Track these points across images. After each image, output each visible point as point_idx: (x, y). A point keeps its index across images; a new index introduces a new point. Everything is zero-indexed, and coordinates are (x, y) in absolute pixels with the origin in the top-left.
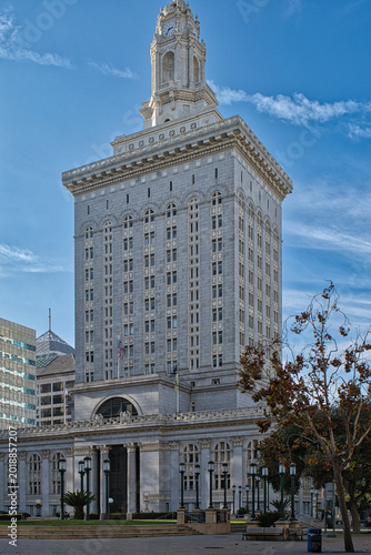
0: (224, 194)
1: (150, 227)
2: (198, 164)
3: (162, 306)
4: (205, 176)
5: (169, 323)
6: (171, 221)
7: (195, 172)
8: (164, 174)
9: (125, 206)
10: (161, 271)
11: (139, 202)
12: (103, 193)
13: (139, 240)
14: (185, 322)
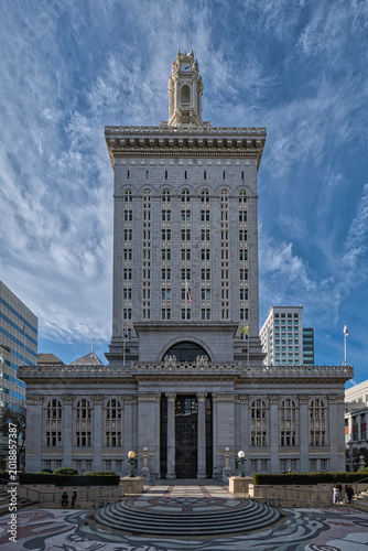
0: (249, 194)
1: (186, 206)
2: (228, 163)
3: (196, 277)
4: (234, 175)
5: (203, 294)
6: (205, 206)
7: (226, 169)
8: (200, 163)
9: (164, 181)
10: (197, 247)
11: (177, 182)
12: (143, 162)
13: (176, 215)
14: (217, 295)
